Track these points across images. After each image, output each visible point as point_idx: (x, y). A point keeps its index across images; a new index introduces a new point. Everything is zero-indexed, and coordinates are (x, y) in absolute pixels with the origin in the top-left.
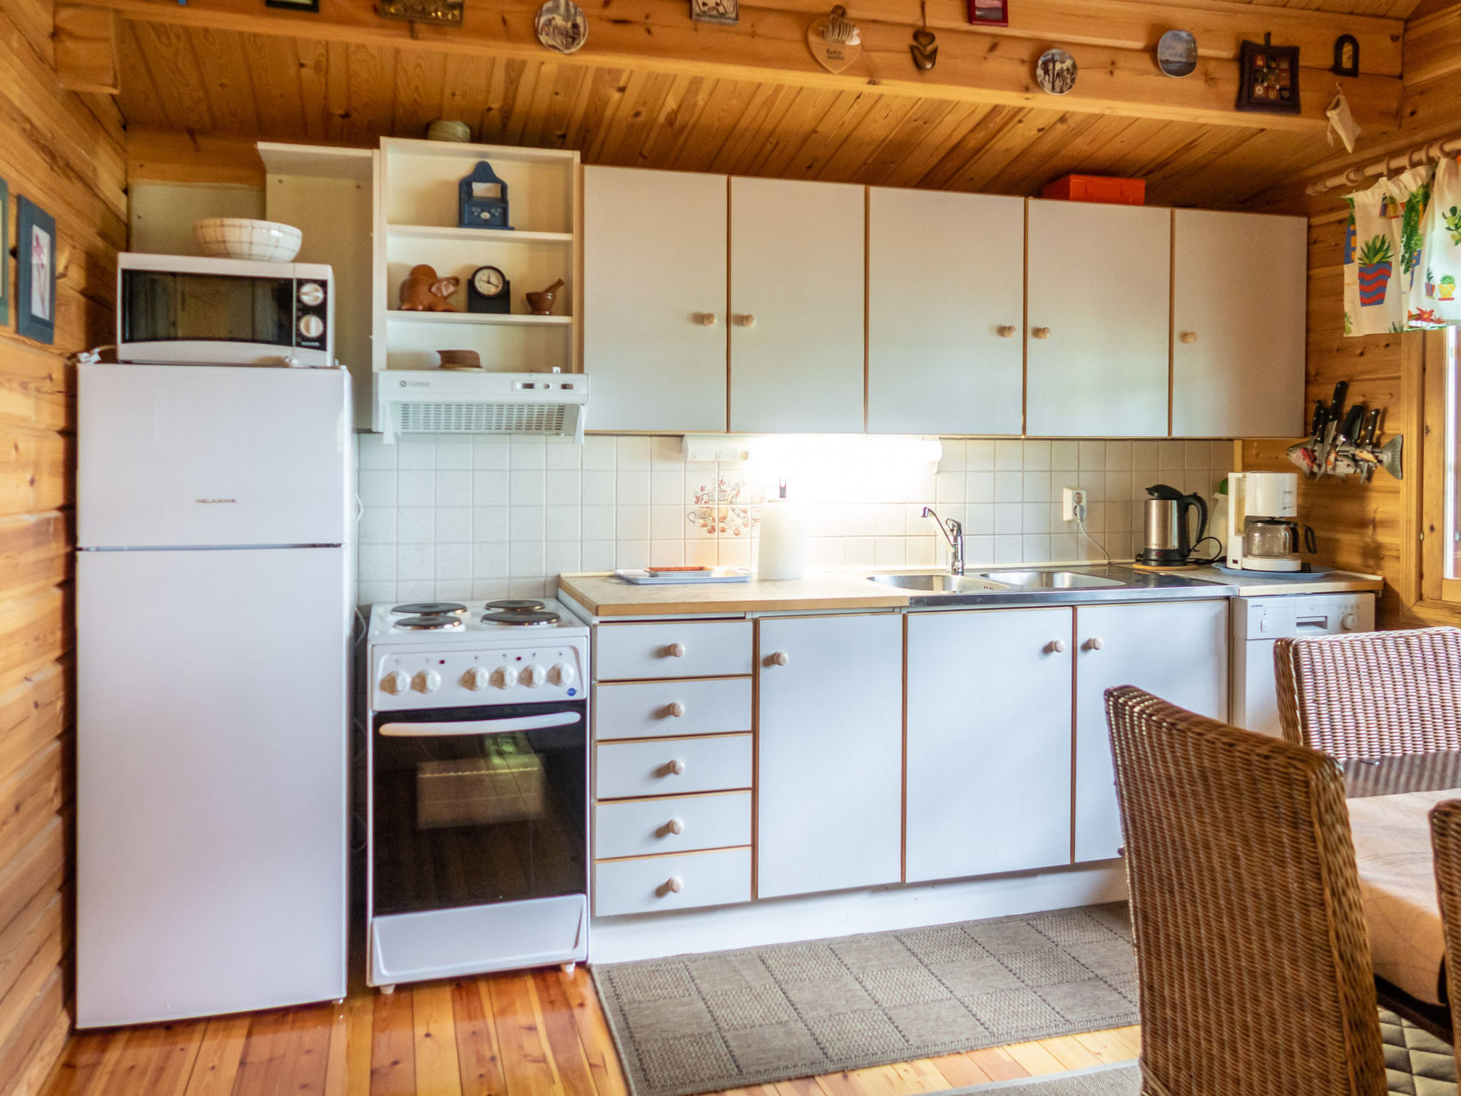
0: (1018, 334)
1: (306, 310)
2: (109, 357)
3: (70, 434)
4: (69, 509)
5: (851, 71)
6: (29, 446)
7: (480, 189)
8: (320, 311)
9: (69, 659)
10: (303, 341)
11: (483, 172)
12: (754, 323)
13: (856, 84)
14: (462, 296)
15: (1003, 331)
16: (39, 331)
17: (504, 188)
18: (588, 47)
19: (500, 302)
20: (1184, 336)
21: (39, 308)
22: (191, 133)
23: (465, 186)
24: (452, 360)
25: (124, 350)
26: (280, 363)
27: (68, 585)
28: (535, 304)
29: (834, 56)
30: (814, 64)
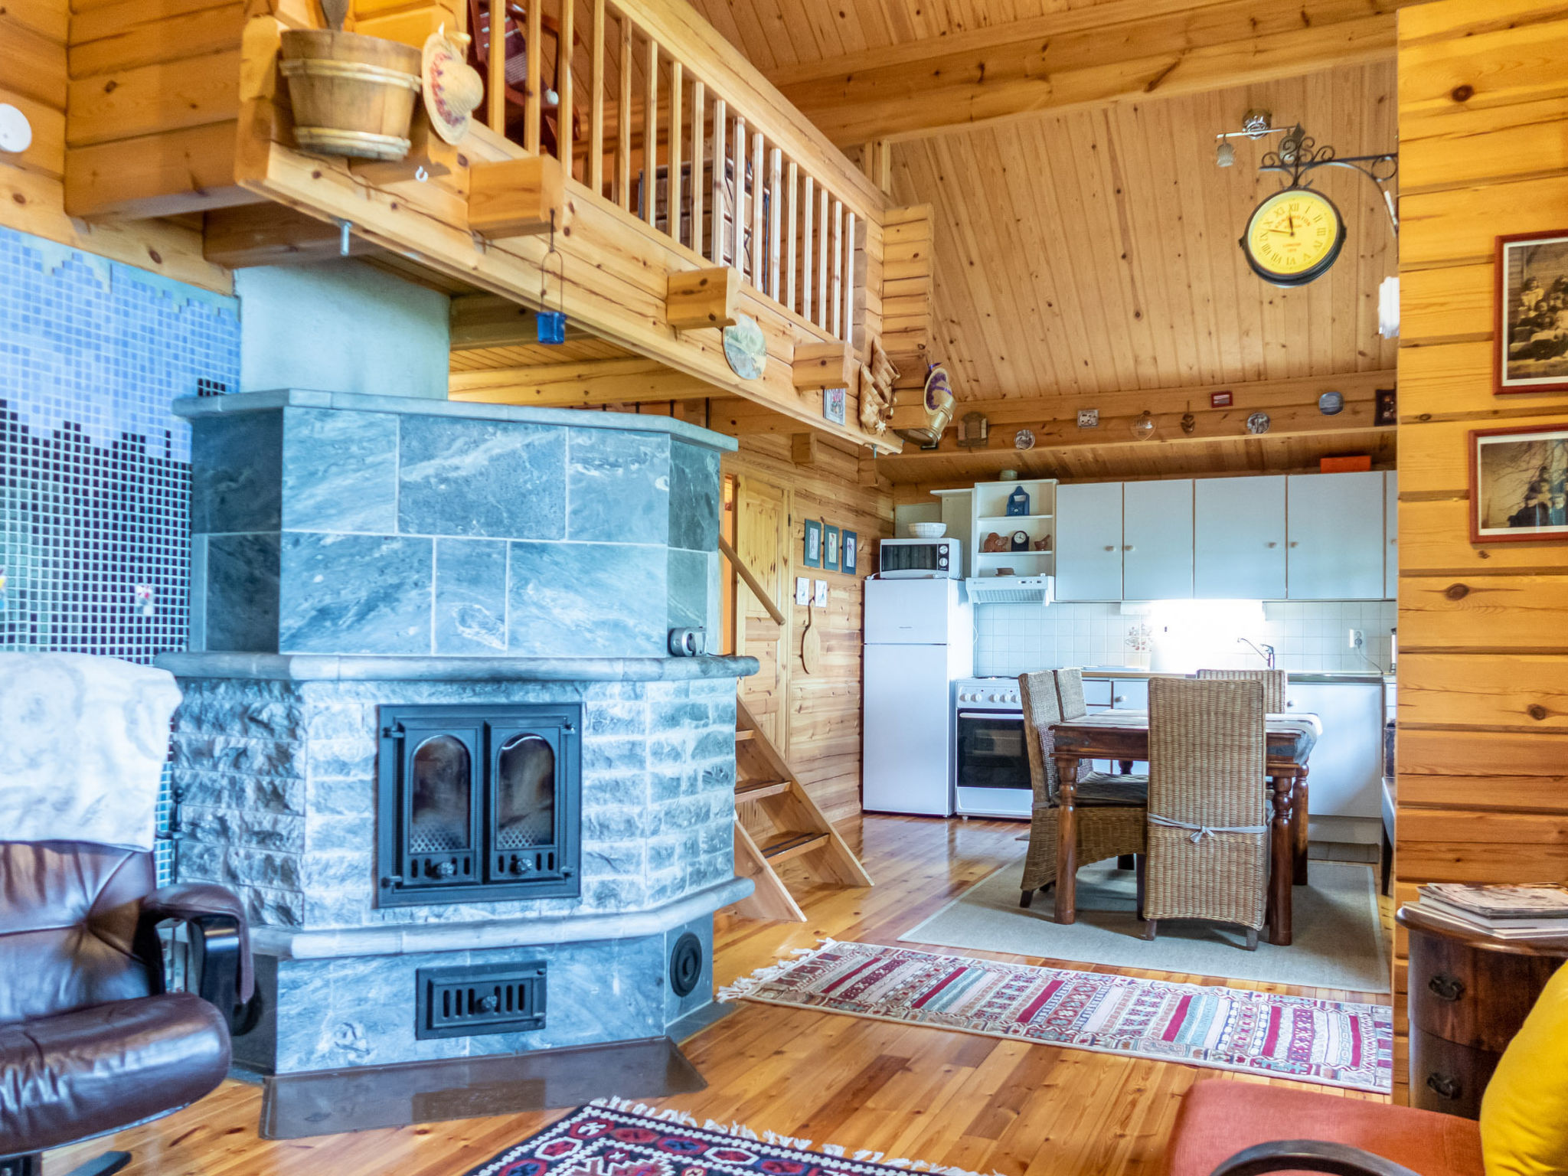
0: (1280, 546)
1: (942, 556)
2: (877, 577)
3: (862, 604)
4: (862, 630)
5: (1152, 438)
6: (847, 608)
7: (1017, 498)
8: (946, 556)
9: (861, 682)
10: (941, 568)
11: (1019, 491)
12: (1134, 549)
13: (1157, 443)
14: (1009, 545)
15: (1272, 545)
16: (851, 571)
17: (1028, 496)
18: (1036, 446)
19: (1024, 547)
20: (1393, 541)
21: (850, 563)
22: (916, 484)
23: (1012, 497)
24: (1002, 572)
25: (883, 574)
26: (931, 577)
27: (862, 656)
28: (1038, 547)
29: (1143, 434)
30: (1133, 438)
